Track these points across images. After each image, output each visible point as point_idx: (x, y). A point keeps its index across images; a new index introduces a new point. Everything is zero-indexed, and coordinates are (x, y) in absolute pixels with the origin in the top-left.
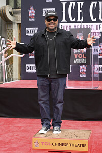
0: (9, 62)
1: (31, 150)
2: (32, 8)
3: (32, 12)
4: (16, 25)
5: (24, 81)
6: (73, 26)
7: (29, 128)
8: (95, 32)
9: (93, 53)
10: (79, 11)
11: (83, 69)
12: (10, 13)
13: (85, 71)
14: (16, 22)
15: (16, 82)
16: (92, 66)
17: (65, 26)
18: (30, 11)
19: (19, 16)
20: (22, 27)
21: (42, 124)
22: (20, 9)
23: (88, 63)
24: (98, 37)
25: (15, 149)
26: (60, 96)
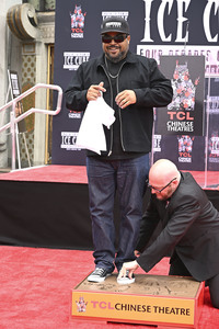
0: (26, 126)
1: (69, 318)
2: (78, 10)
3: (78, 18)
4: (43, 46)
5: (56, 169)
6: (166, 50)
7: (65, 271)
8: (215, 66)
9: (208, 111)
10: (181, 19)
11: (186, 145)
12: (31, 20)
13: (190, 149)
14: (43, 41)
15: (40, 168)
16: (207, 138)
18: (73, 17)
19: (51, 28)
20: (56, 51)
21: (96, 263)
22: (54, 13)
23: (197, 133)
25: (33, 315)
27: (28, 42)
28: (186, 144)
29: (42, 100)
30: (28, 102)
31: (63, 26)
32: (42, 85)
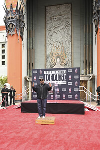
0: (28, 94)
1: (35, 124)
3: (35, 78)
5: (33, 101)
6: (49, 82)
7: (34, 117)
9: (56, 91)
10: (51, 78)
12: (28, 78)
14: (30, 81)
15: (30, 101)
17: (47, 83)
19: (31, 79)
20: (32, 83)
22: (32, 77)
23: (54, 95)
24: (57, 86)
25: (30, 124)
26: (45, 106)
27: (28, 82)
28: (52, 96)
29: (30, 90)
30: (28, 91)
31: (33, 79)
32: (30, 88)
